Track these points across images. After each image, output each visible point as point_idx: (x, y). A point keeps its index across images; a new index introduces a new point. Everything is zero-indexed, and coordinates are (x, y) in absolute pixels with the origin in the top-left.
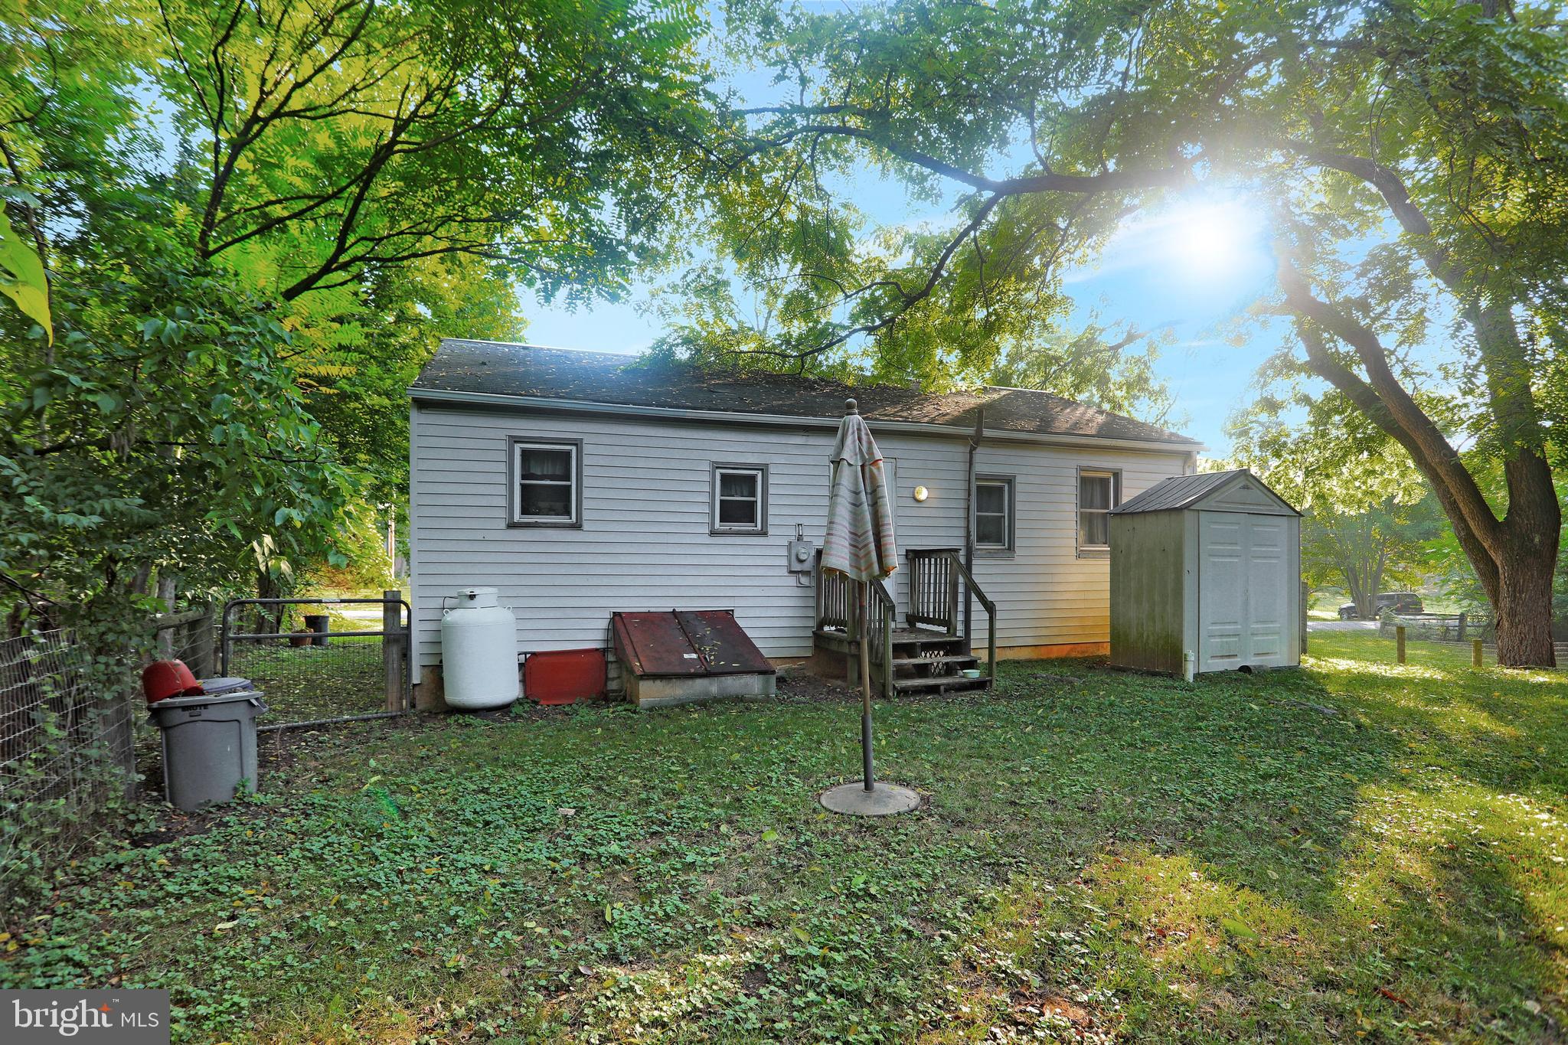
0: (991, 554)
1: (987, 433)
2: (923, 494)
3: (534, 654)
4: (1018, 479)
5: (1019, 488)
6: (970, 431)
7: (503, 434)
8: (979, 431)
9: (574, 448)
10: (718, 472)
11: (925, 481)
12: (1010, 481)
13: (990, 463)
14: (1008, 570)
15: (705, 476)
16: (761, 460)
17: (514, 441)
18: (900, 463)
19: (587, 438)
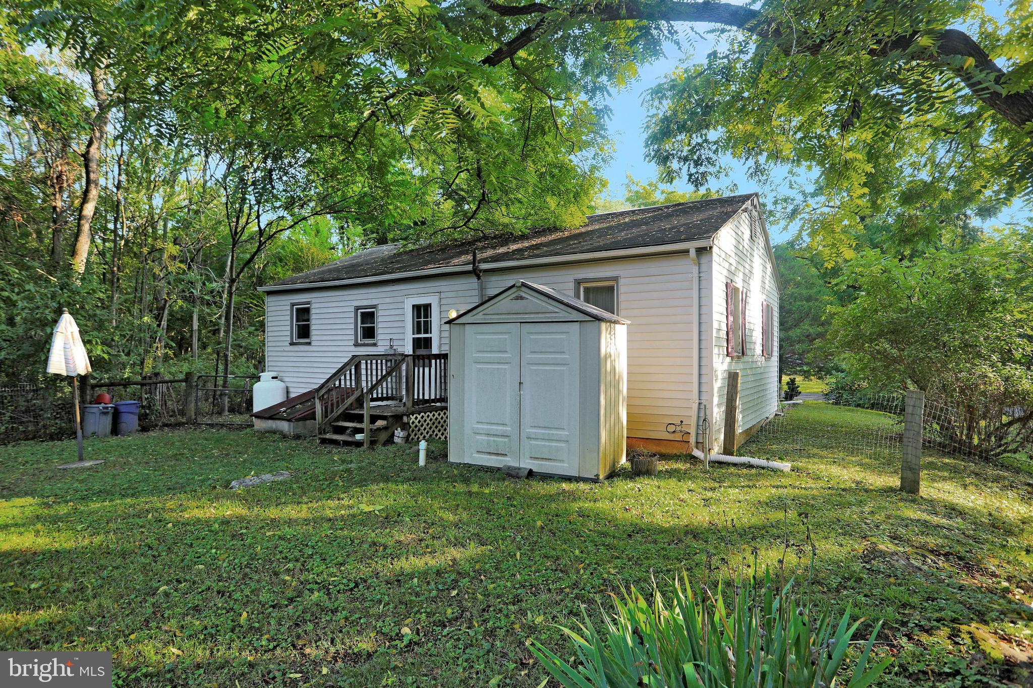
6: (470, 268)
7: (290, 303)
8: (474, 266)
9: (311, 306)
10: (359, 311)
15: (353, 315)
16: (374, 302)
17: (293, 305)
18: (443, 295)
19: (313, 301)
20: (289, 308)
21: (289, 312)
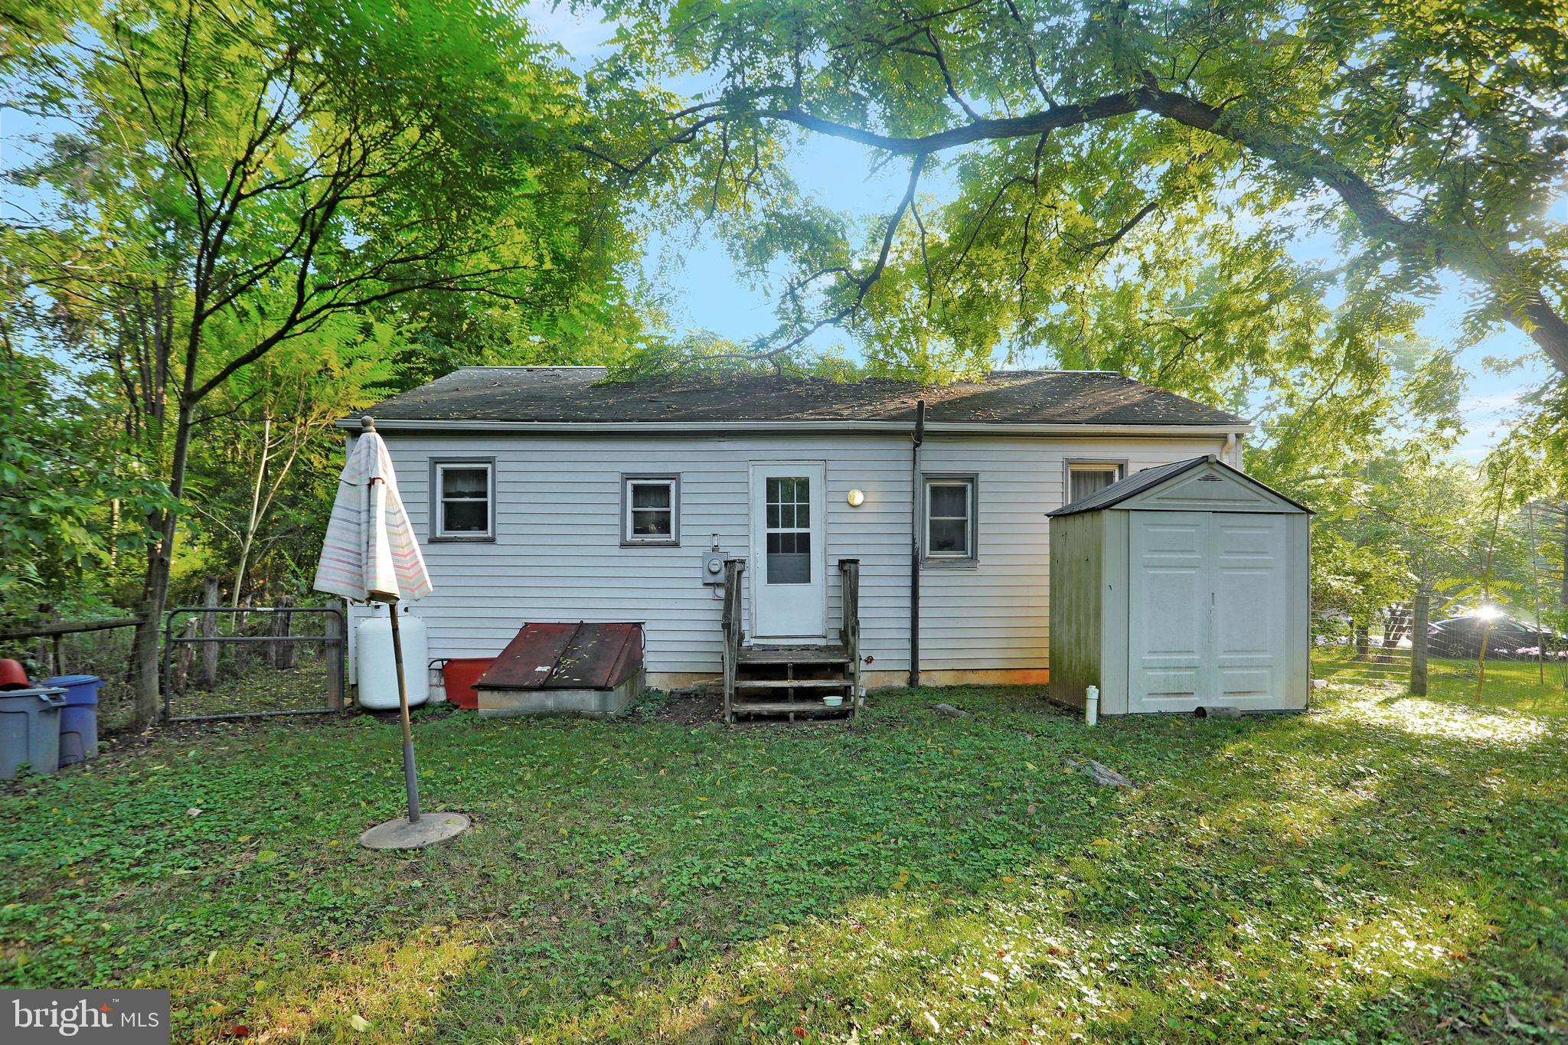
0: (945, 564)
1: (929, 426)
2: (858, 498)
3: (449, 660)
4: (982, 478)
5: (981, 487)
6: (911, 426)
7: (425, 456)
8: (919, 424)
9: (489, 466)
10: (630, 483)
11: (858, 485)
12: (972, 479)
13: (942, 459)
14: (971, 581)
15: (617, 488)
16: (671, 469)
17: (436, 461)
18: (831, 466)
19: (500, 457)
20: (426, 467)
21: (426, 477)
